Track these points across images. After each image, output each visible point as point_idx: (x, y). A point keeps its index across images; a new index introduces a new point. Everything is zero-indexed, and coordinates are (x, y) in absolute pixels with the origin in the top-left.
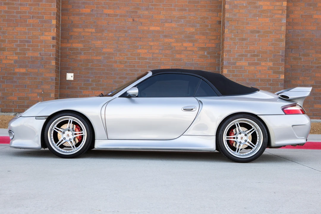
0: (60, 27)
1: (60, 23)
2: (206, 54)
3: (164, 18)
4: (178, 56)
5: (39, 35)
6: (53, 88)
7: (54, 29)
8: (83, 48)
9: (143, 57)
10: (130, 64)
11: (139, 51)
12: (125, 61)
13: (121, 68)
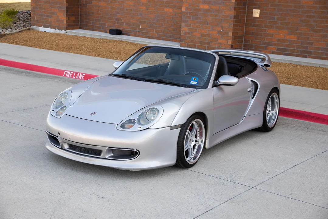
6: (231, 26)
13: (310, 5)
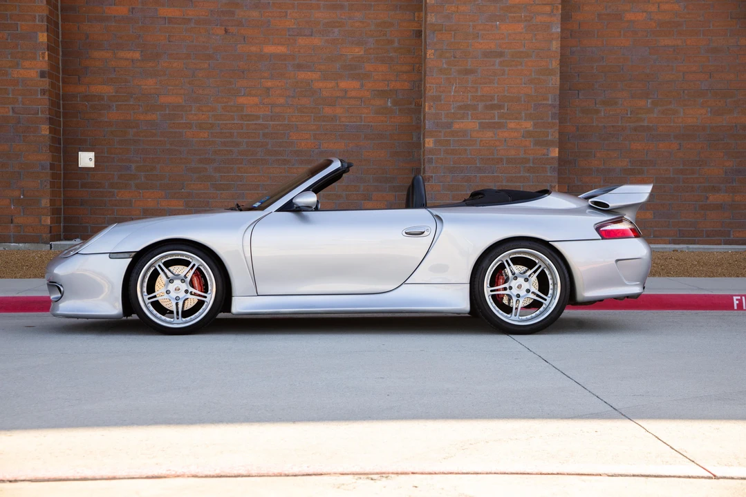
0: (60, 49)
1: (59, 38)
2: (389, 104)
3: (294, 27)
4: (328, 111)
5: (10, 67)
6: (46, 186)
7: (43, 54)
8: (114, 94)
9: (250, 113)
10: (222, 129)
11: (242, 100)
12: (211, 124)
13: (203, 139)
